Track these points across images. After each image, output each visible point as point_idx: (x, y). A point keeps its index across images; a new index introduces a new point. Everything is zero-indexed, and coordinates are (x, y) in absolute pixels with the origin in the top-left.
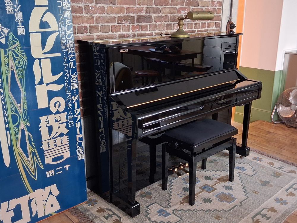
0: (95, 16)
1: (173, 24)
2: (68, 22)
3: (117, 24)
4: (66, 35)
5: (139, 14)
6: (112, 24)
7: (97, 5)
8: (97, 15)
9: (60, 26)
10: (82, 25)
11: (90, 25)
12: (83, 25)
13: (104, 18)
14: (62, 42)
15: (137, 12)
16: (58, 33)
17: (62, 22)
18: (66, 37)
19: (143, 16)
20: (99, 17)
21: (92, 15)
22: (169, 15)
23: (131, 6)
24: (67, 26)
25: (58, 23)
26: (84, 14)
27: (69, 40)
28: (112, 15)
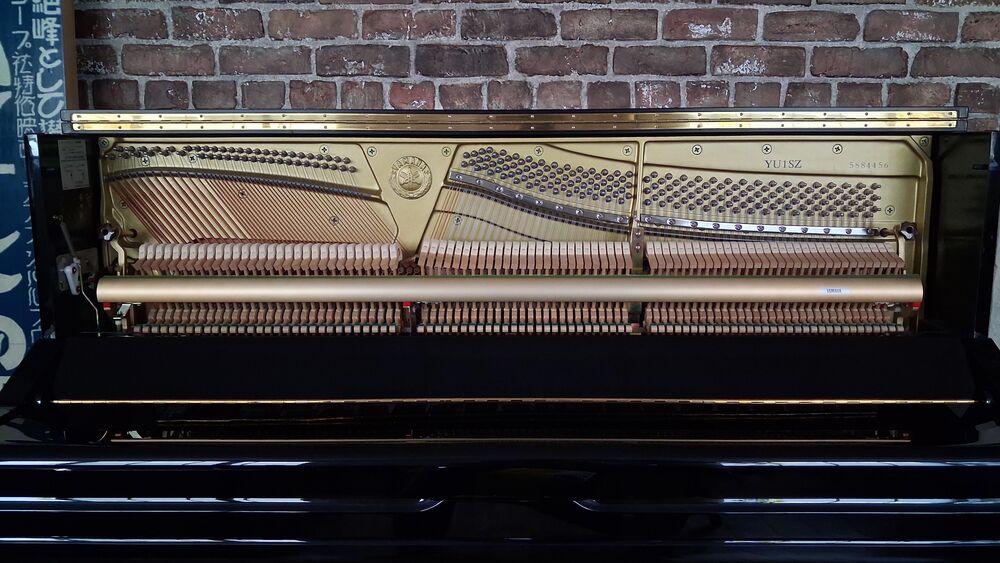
0: (215, 45)
1: (632, 86)
2: (48, 58)
3: (319, 78)
4: (37, 101)
5: (428, 39)
6: (293, 77)
7: (229, 6)
8: (226, 42)
9: (19, 70)
10: (164, 77)
11: (197, 78)
12: (170, 79)
13: (259, 53)
14: (23, 126)
15: (421, 33)
16: (8, 95)
17: (26, 56)
18: (36, 110)
19: (453, 48)
20: (238, 50)
21: (205, 42)
22: (612, 44)
23: (390, 7)
24: (42, 70)
25: (11, 61)
26: (170, 40)
27: (47, 120)
28: (292, 42)
